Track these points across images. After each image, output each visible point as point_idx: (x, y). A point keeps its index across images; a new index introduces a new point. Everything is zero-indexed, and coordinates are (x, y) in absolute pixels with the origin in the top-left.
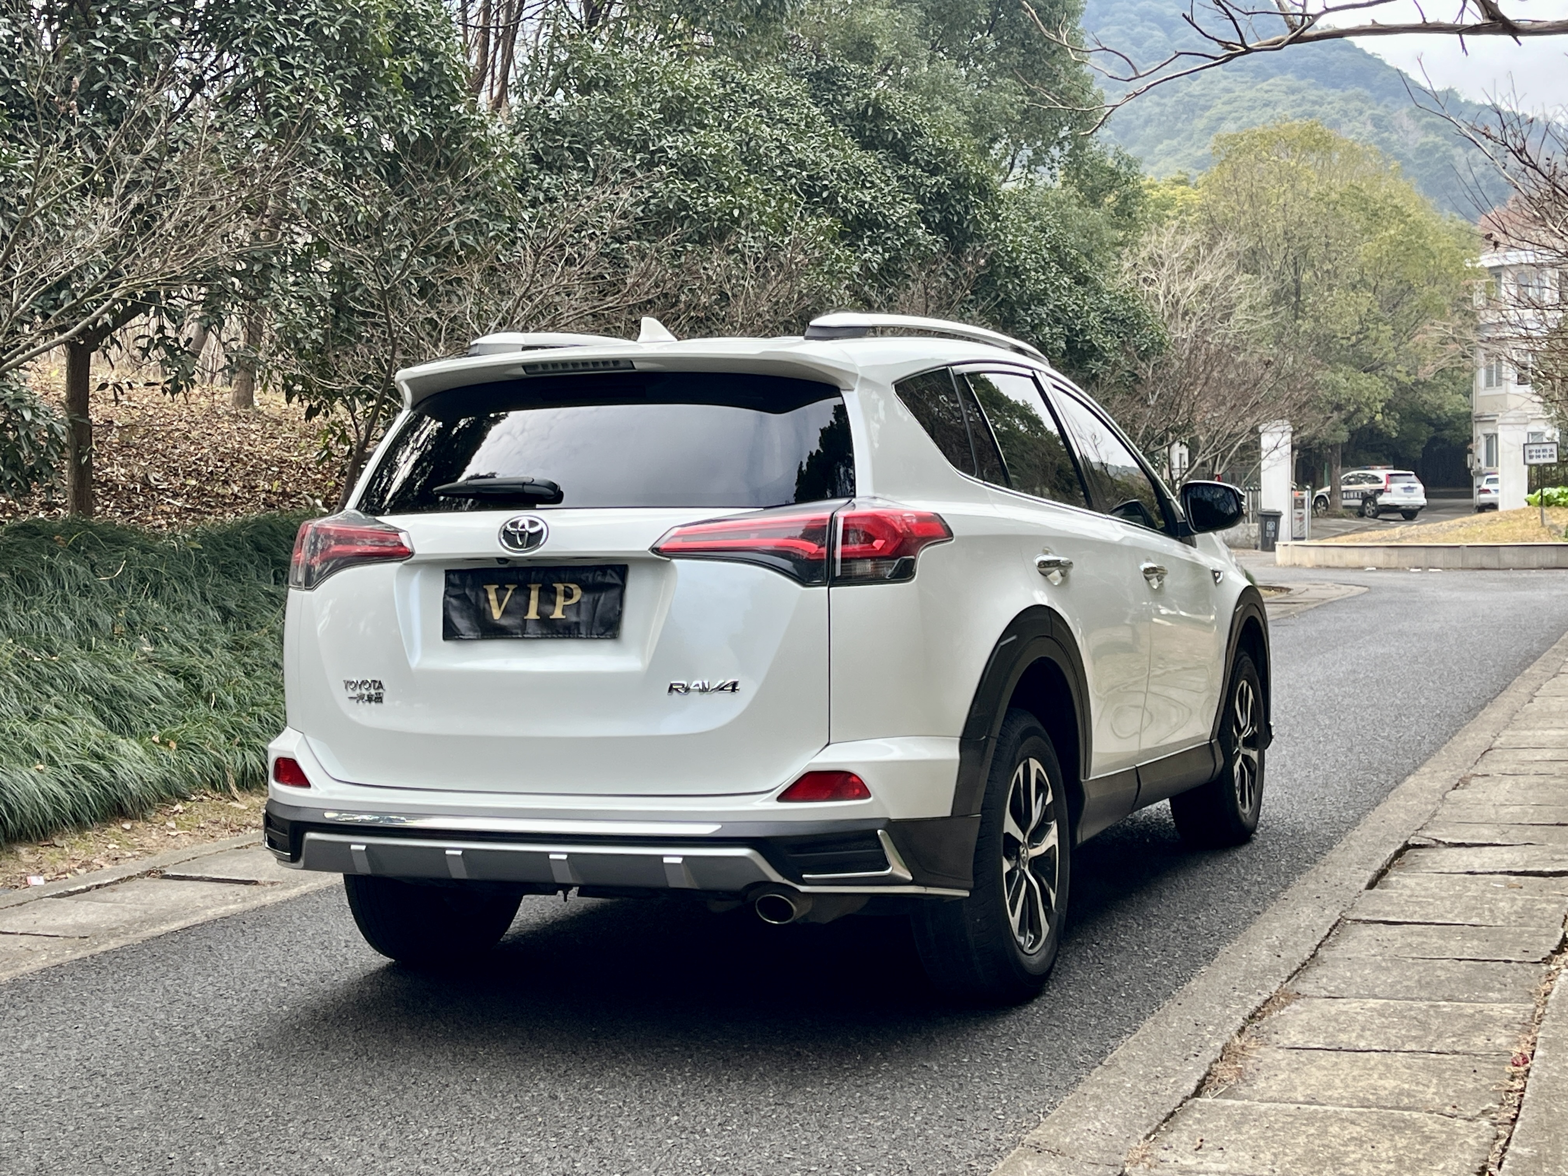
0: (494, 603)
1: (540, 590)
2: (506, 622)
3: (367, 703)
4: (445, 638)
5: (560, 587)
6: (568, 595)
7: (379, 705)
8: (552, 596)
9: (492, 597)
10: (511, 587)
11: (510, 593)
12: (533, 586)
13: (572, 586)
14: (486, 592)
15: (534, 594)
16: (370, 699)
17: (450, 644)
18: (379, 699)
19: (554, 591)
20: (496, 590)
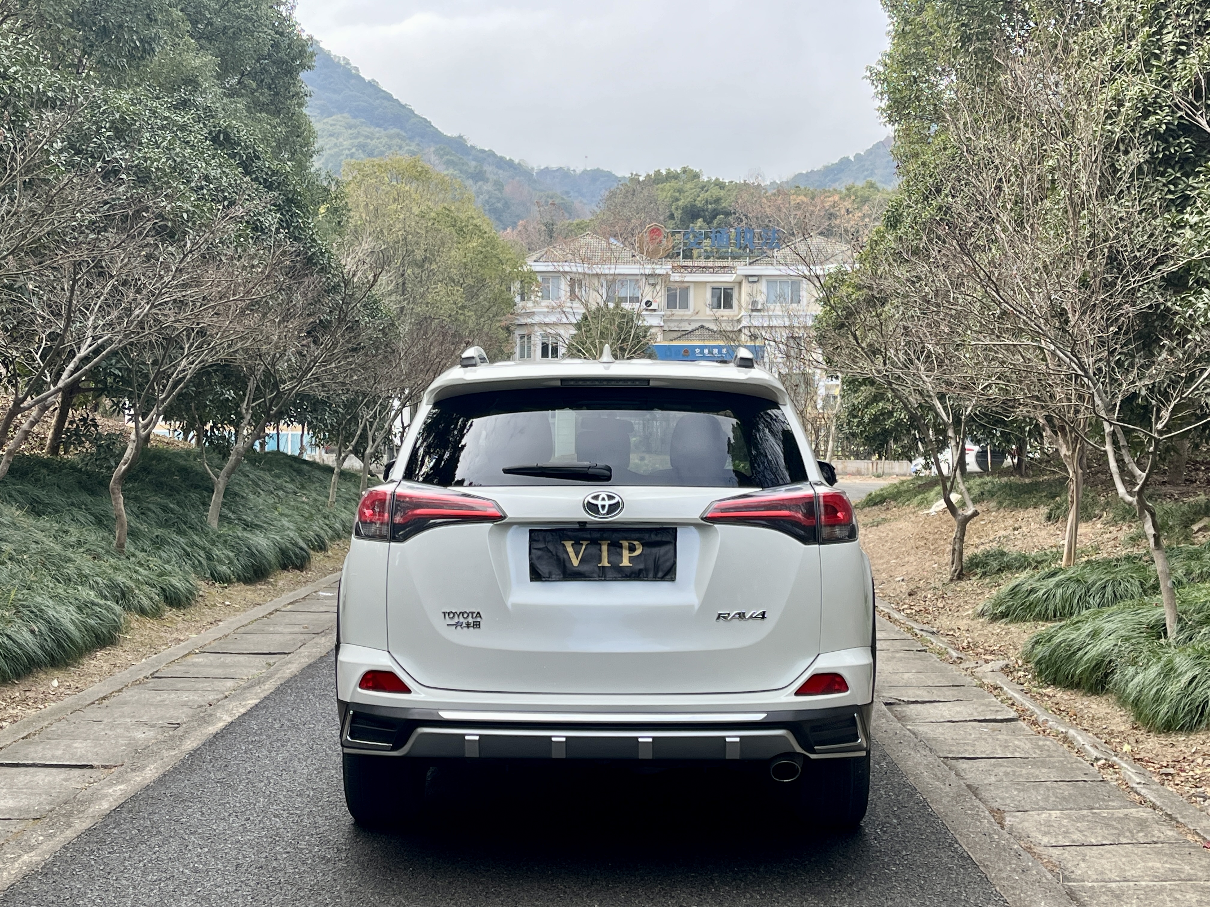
0: (572, 554)
1: (609, 545)
2: (585, 568)
3: (466, 629)
4: (532, 580)
5: (625, 544)
6: (632, 549)
7: (477, 630)
8: (618, 550)
9: (570, 550)
10: (585, 543)
11: (584, 547)
12: (603, 542)
13: (635, 543)
14: (564, 545)
15: (605, 548)
16: (468, 625)
17: (537, 584)
18: (477, 625)
19: (621, 547)
20: (572, 545)
